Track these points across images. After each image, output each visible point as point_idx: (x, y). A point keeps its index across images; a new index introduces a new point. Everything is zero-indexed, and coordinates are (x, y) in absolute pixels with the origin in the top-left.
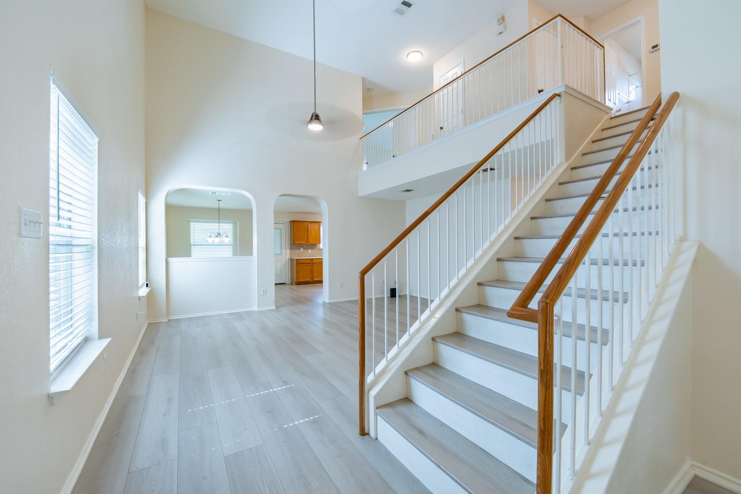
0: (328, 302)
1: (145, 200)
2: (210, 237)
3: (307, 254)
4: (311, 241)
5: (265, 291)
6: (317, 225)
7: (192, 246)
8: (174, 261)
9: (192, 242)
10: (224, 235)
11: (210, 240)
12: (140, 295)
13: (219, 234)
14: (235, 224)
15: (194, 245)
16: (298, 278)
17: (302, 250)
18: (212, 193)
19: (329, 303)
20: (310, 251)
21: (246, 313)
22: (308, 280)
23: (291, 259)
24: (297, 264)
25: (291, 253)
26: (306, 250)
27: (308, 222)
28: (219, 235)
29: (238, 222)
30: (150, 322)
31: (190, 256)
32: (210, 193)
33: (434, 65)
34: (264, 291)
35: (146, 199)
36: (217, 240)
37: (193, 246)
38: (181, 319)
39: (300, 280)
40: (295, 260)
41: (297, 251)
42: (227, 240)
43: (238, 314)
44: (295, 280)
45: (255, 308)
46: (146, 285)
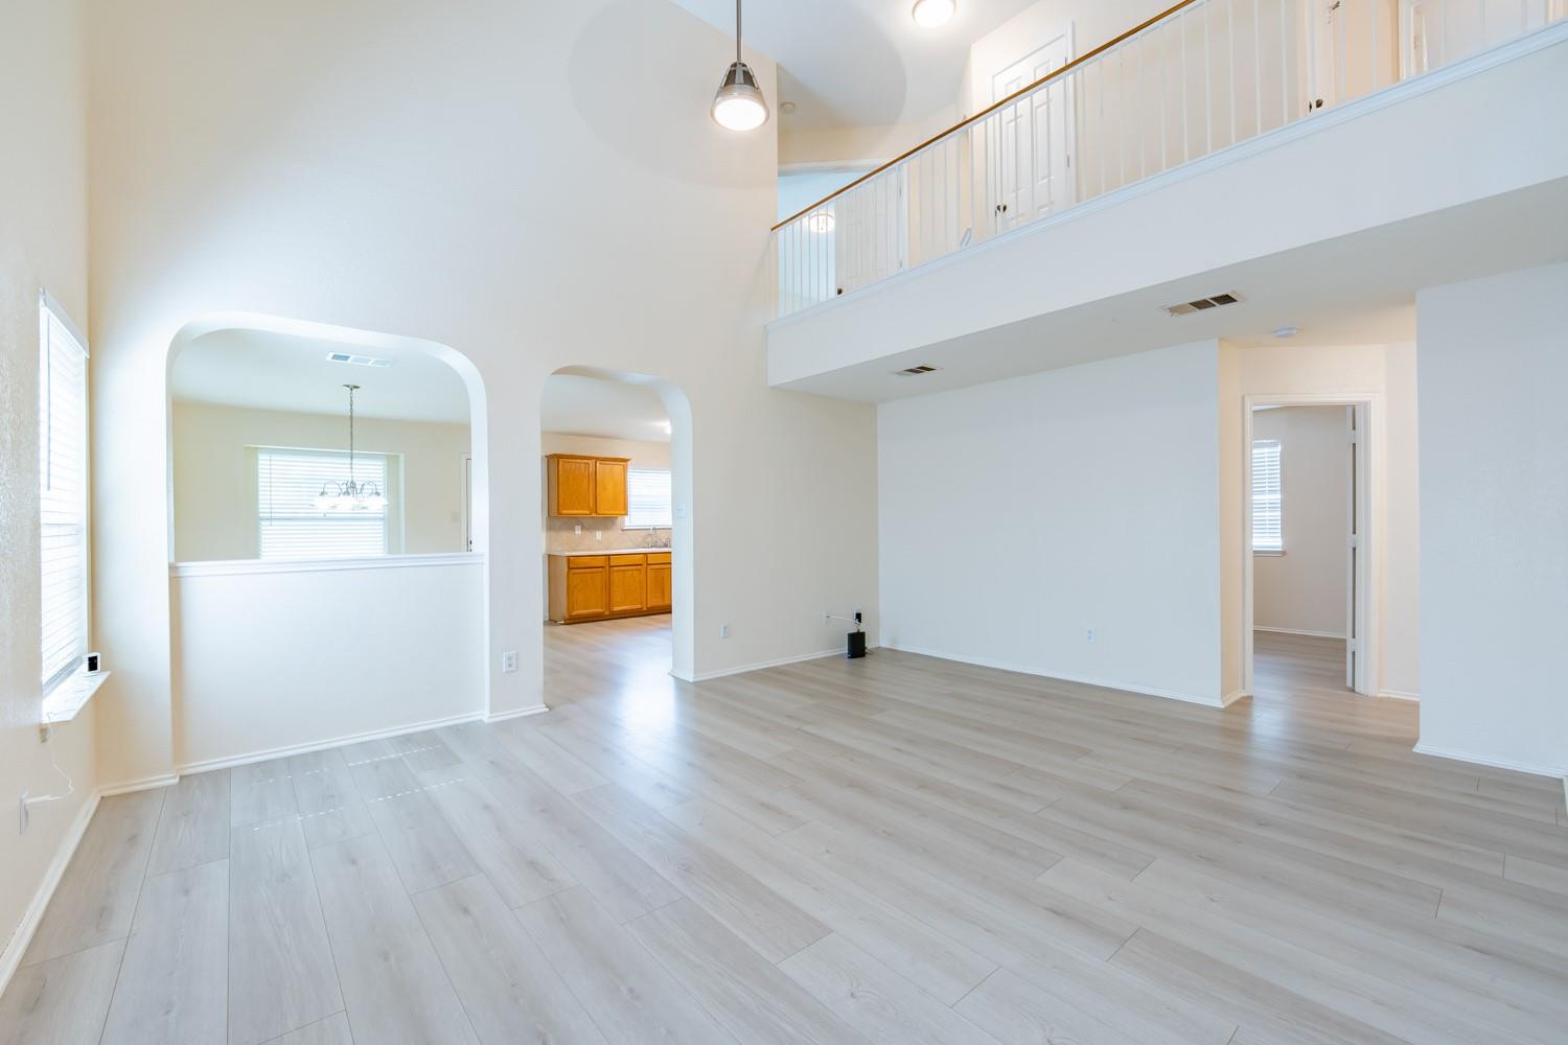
0: (691, 680)
1: (85, 355)
2: (323, 494)
3: (595, 543)
4: (603, 509)
5: (514, 662)
6: (618, 468)
7: (263, 523)
8: (202, 574)
9: (263, 507)
10: (368, 489)
11: (323, 505)
12: (45, 720)
13: (353, 485)
14: (392, 461)
15: (271, 519)
16: (570, 605)
17: (578, 531)
18: (335, 357)
19: (695, 683)
20: (599, 535)
21: (456, 730)
22: (600, 610)
23: (549, 556)
24: (569, 568)
25: (549, 540)
26: (588, 533)
27: (597, 459)
28: (351, 488)
29: (402, 456)
30: (105, 794)
31: (255, 554)
32: (329, 358)
33: (973, 46)
34: (510, 658)
35: (91, 351)
36: (347, 504)
37: (268, 523)
38: (229, 770)
39: (574, 613)
40: (565, 561)
41: (565, 535)
42: (378, 505)
43: (429, 737)
44: (563, 611)
45: (484, 715)
46: (86, 665)
